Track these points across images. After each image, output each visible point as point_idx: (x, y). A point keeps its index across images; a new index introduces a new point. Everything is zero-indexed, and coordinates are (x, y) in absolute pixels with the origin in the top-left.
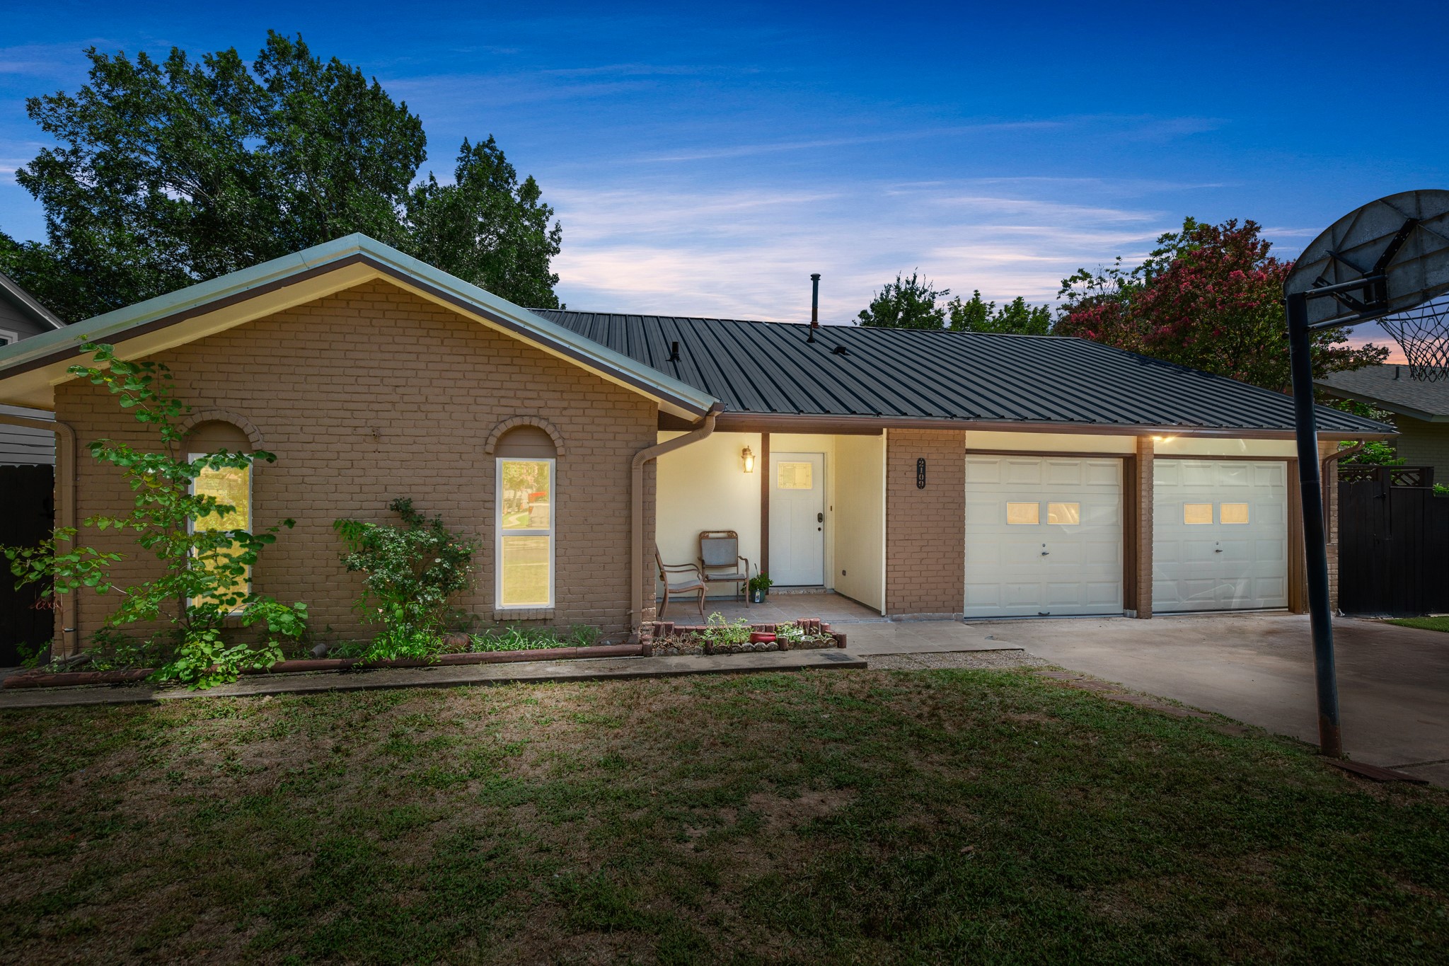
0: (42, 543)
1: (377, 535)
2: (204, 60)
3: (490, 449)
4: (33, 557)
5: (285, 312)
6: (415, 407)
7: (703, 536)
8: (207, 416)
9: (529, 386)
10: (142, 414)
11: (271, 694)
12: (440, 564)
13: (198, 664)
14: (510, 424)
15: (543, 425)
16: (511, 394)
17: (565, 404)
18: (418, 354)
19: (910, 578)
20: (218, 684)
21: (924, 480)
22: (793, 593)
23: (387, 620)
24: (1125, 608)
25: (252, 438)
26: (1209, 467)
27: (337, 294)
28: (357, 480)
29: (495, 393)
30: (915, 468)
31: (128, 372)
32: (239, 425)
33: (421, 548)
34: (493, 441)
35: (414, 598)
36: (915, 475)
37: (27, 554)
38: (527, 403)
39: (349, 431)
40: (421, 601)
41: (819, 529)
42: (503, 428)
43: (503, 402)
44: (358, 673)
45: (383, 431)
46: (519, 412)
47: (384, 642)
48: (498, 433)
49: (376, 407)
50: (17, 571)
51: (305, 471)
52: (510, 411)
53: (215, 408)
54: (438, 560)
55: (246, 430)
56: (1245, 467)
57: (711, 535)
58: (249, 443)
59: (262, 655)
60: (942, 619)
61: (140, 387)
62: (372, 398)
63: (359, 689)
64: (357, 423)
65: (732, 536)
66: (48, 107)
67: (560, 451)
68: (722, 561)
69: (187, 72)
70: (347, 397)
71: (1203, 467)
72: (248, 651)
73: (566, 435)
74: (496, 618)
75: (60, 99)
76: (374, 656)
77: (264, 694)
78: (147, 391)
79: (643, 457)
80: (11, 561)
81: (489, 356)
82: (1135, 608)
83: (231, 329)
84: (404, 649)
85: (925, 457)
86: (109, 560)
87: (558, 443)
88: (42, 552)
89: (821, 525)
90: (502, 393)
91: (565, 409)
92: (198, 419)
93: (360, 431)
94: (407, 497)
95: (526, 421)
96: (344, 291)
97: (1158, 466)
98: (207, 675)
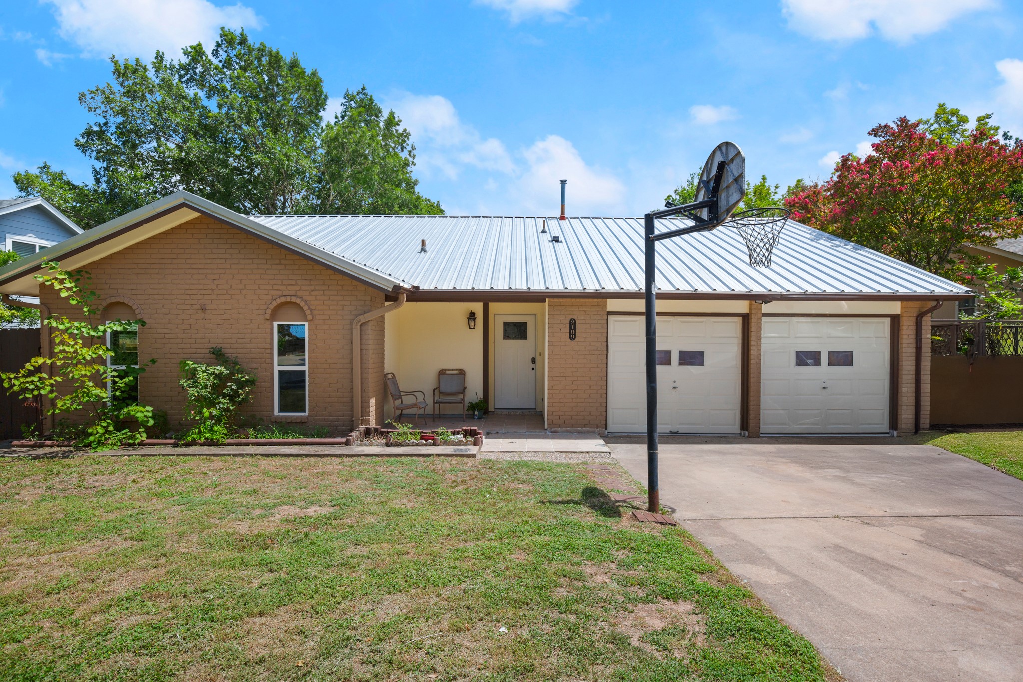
0: (21, 370)
1: (195, 369)
2: (182, 51)
3: (268, 316)
4: (16, 378)
5: (153, 238)
6: (224, 292)
7: (442, 372)
8: (114, 300)
9: (290, 277)
10: (74, 300)
11: (129, 456)
12: (231, 386)
13: (100, 439)
14: (279, 301)
15: (298, 301)
16: (280, 282)
17: (312, 288)
18: (226, 259)
19: (565, 403)
20: (108, 449)
21: (575, 334)
22: (512, 413)
23: (197, 418)
24: (741, 430)
25: (137, 312)
26: (818, 322)
27: (180, 225)
28: (194, 336)
29: (271, 282)
30: (568, 326)
31: (66, 277)
32: (130, 304)
33: (217, 376)
34: (269, 312)
35: (214, 406)
36: (568, 330)
37: (12, 376)
38: (290, 288)
39: (188, 307)
40: (218, 407)
41: (533, 369)
42: (275, 304)
43: (275, 287)
44: (181, 447)
45: (207, 307)
46: (285, 293)
47: (197, 430)
48: (272, 307)
49: (190, 292)
50: (6, 385)
51: (165, 331)
52: (279, 293)
53: (118, 295)
54: (229, 384)
55: (134, 307)
56: (850, 323)
57: (447, 372)
58: (136, 315)
59: (135, 435)
60: (588, 432)
61: (73, 285)
62: (200, 287)
63: (174, 455)
64: (193, 302)
65: (462, 372)
66: (90, 96)
67: (309, 317)
68: (453, 390)
69: (166, 66)
70: (187, 287)
71: (812, 322)
72: (129, 433)
73: (313, 307)
74: (272, 420)
75: (97, 91)
76: (189, 439)
77: (124, 455)
78: (76, 287)
79: (359, 321)
80: (4, 380)
81: (267, 259)
82: (747, 430)
83: (126, 249)
84: (208, 435)
85: (575, 317)
86: (55, 380)
87: (308, 312)
88: (20, 375)
89: (533, 366)
90: (274, 282)
91: (312, 291)
92: (109, 301)
93: (195, 307)
94: (219, 346)
95: (288, 299)
96: (185, 223)
97: (766, 322)
98: (104, 444)
